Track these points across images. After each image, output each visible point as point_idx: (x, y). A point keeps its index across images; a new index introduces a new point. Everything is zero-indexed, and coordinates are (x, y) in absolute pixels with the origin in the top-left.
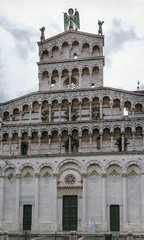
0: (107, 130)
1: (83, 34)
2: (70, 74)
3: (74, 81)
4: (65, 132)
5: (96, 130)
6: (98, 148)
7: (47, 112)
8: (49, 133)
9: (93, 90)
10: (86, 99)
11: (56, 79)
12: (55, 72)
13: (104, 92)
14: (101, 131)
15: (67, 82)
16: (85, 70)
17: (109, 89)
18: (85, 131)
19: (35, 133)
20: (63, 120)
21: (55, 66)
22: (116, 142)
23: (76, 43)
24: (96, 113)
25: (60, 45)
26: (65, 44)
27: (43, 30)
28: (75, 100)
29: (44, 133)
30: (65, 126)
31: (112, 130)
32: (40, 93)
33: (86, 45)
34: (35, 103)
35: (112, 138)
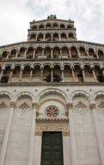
8: (32, 67)
11: (41, 39)
14: (82, 66)
17: (84, 42)
21: (41, 31)
31: (92, 66)
32: (27, 43)
35: (93, 72)
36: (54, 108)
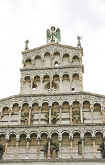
0: (88, 134)
1: (64, 46)
2: (51, 80)
3: (55, 86)
4: (44, 135)
5: (77, 134)
6: (80, 154)
7: (27, 115)
8: (28, 136)
9: (73, 94)
10: (66, 103)
11: (37, 83)
12: (37, 77)
13: (83, 96)
14: (82, 135)
15: (48, 86)
16: (66, 76)
17: (89, 94)
18: (66, 135)
19: (13, 136)
20: (43, 123)
21: (37, 72)
22: (98, 147)
23: (57, 54)
24: (77, 116)
25: (42, 55)
26: (47, 54)
27: (27, 42)
28: (55, 104)
29: (23, 136)
30: (44, 129)
31: (93, 135)
32: (21, 96)
33: (66, 55)
34: (15, 105)
35: (94, 143)
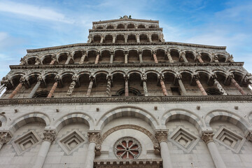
8: (93, 75)
14: (178, 74)
21: (109, 32)
30: (118, 69)
31: (195, 74)
32: (87, 45)
35: (198, 82)
36: (131, 142)
